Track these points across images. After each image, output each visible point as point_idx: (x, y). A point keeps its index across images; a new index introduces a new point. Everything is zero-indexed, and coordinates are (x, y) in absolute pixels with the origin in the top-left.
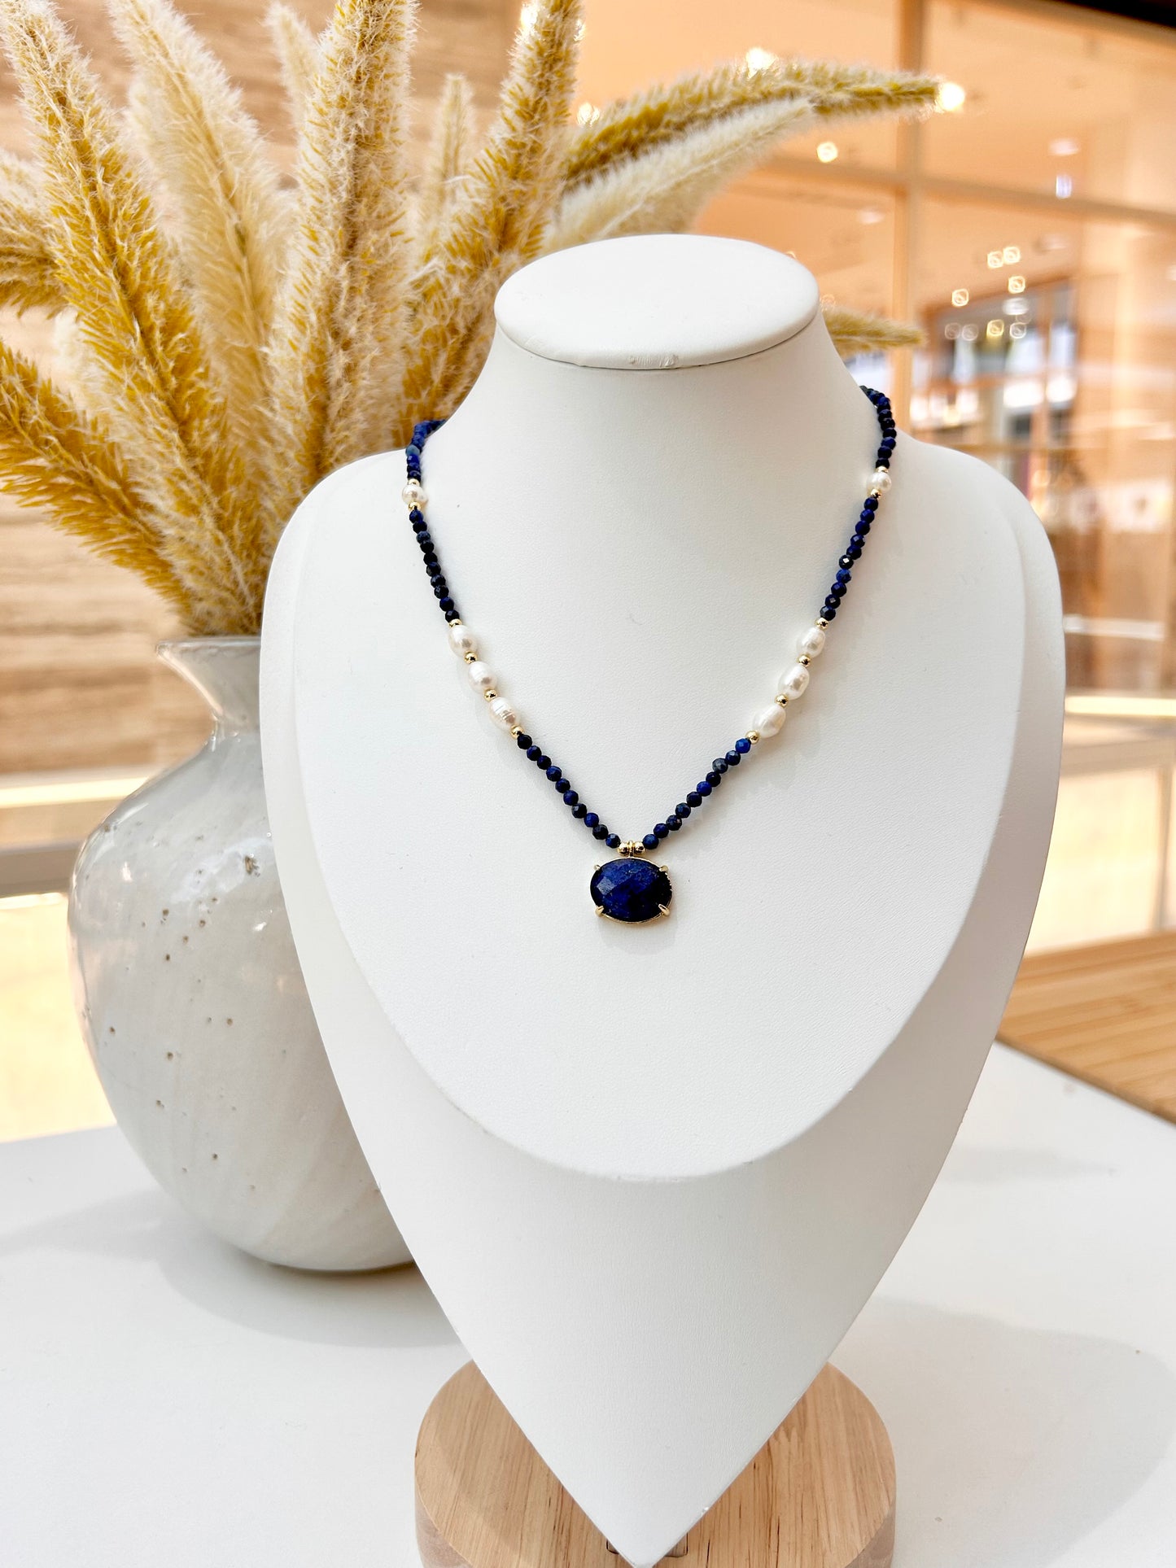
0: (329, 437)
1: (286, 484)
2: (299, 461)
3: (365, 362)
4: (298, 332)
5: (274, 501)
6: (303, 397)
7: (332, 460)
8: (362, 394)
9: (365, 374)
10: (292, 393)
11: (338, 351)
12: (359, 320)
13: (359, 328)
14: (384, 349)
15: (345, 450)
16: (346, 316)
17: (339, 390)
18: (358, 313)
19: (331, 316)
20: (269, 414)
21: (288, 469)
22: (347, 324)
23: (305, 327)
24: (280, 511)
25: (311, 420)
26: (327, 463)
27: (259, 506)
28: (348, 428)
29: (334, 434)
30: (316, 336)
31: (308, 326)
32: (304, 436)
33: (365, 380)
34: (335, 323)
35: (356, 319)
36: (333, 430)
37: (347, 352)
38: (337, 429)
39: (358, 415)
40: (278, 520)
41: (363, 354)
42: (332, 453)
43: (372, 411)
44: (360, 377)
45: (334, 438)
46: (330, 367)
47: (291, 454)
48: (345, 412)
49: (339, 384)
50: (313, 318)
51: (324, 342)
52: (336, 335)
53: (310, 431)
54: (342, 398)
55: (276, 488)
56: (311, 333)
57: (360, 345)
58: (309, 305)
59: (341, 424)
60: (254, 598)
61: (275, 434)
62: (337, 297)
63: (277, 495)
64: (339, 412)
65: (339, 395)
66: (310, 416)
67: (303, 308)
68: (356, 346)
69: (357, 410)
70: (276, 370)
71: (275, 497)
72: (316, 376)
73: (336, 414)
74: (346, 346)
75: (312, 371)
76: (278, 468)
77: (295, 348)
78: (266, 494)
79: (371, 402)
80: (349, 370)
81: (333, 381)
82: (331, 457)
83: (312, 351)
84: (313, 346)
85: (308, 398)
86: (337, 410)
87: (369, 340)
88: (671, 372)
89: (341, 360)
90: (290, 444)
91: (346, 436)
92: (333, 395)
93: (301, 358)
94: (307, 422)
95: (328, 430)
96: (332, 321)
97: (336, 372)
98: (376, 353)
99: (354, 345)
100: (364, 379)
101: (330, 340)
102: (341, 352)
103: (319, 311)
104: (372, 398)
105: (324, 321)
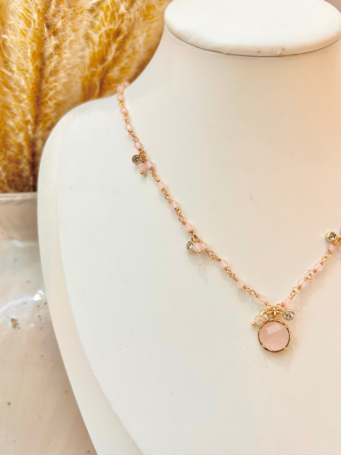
0: (44, 86)
1: (21, 112)
2: (28, 100)
3: (67, 44)
4: (25, 25)
5: (14, 121)
6: (30, 64)
7: (46, 99)
8: (64, 62)
9: (66, 51)
10: (23, 62)
11: (50, 37)
12: (62, 18)
13: (63, 23)
14: (76, 36)
15: (54, 94)
16: (54, 16)
17: (51, 60)
18: (62, 14)
19: (46, 15)
20: (9, 74)
21: (23, 105)
22: (55, 20)
23: (30, 22)
24: (17, 127)
25: (34, 77)
26: (43, 101)
27: (5, 124)
28: (56, 81)
29: (47, 85)
30: (37, 27)
31: (32, 21)
32: (31, 86)
33: (67, 54)
34: (47, 20)
35: (61, 17)
36: (47, 82)
37: (56, 37)
38: (49, 82)
39: (62, 74)
40: (17, 131)
41: (64, 39)
42: (46, 95)
43: (69, 72)
44: (63, 52)
45: (48, 87)
46: (46, 46)
47: (24, 96)
48: (55, 72)
49: (51, 55)
50: (35, 16)
51: (43, 31)
52: (48, 26)
53: (34, 83)
54: (53, 64)
55: (16, 115)
56: (34, 25)
57: (63, 33)
58: (33, 9)
59: (52, 79)
60: (5, 173)
61: (13, 85)
62: (50, 4)
63: (16, 119)
64: (51, 72)
65: (51, 63)
66: (33, 74)
67: (28, 10)
68: (60, 34)
69: (62, 71)
70: (11, 49)
71: (15, 120)
72: (37, 52)
73: (49, 73)
74: (55, 33)
75: (35, 48)
76: (16, 104)
77: (24, 35)
78: (9, 117)
79: (69, 66)
80: (57, 47)
81: (47, 54)
82: (46, 97)
83: (34, 36)
84: (35, 33)
85: (33, 64)
86: (49, 71)
87: (68, 30)
88: (280, 58)
89: (53, 41)
90: (23, 91)
91: (55, 86)
92: (47, 62)
93: (28, 41)
94: (32, 78)
95: (44, 82)
96: (46, 19)
97: (49, 49)
98: (72, 38)
99: (59, 33)
100: (65, 53)
101: (46, 29)
102: (52, 37)
103: (38, 11)
104: (69, 64)
105: (41, 18)
